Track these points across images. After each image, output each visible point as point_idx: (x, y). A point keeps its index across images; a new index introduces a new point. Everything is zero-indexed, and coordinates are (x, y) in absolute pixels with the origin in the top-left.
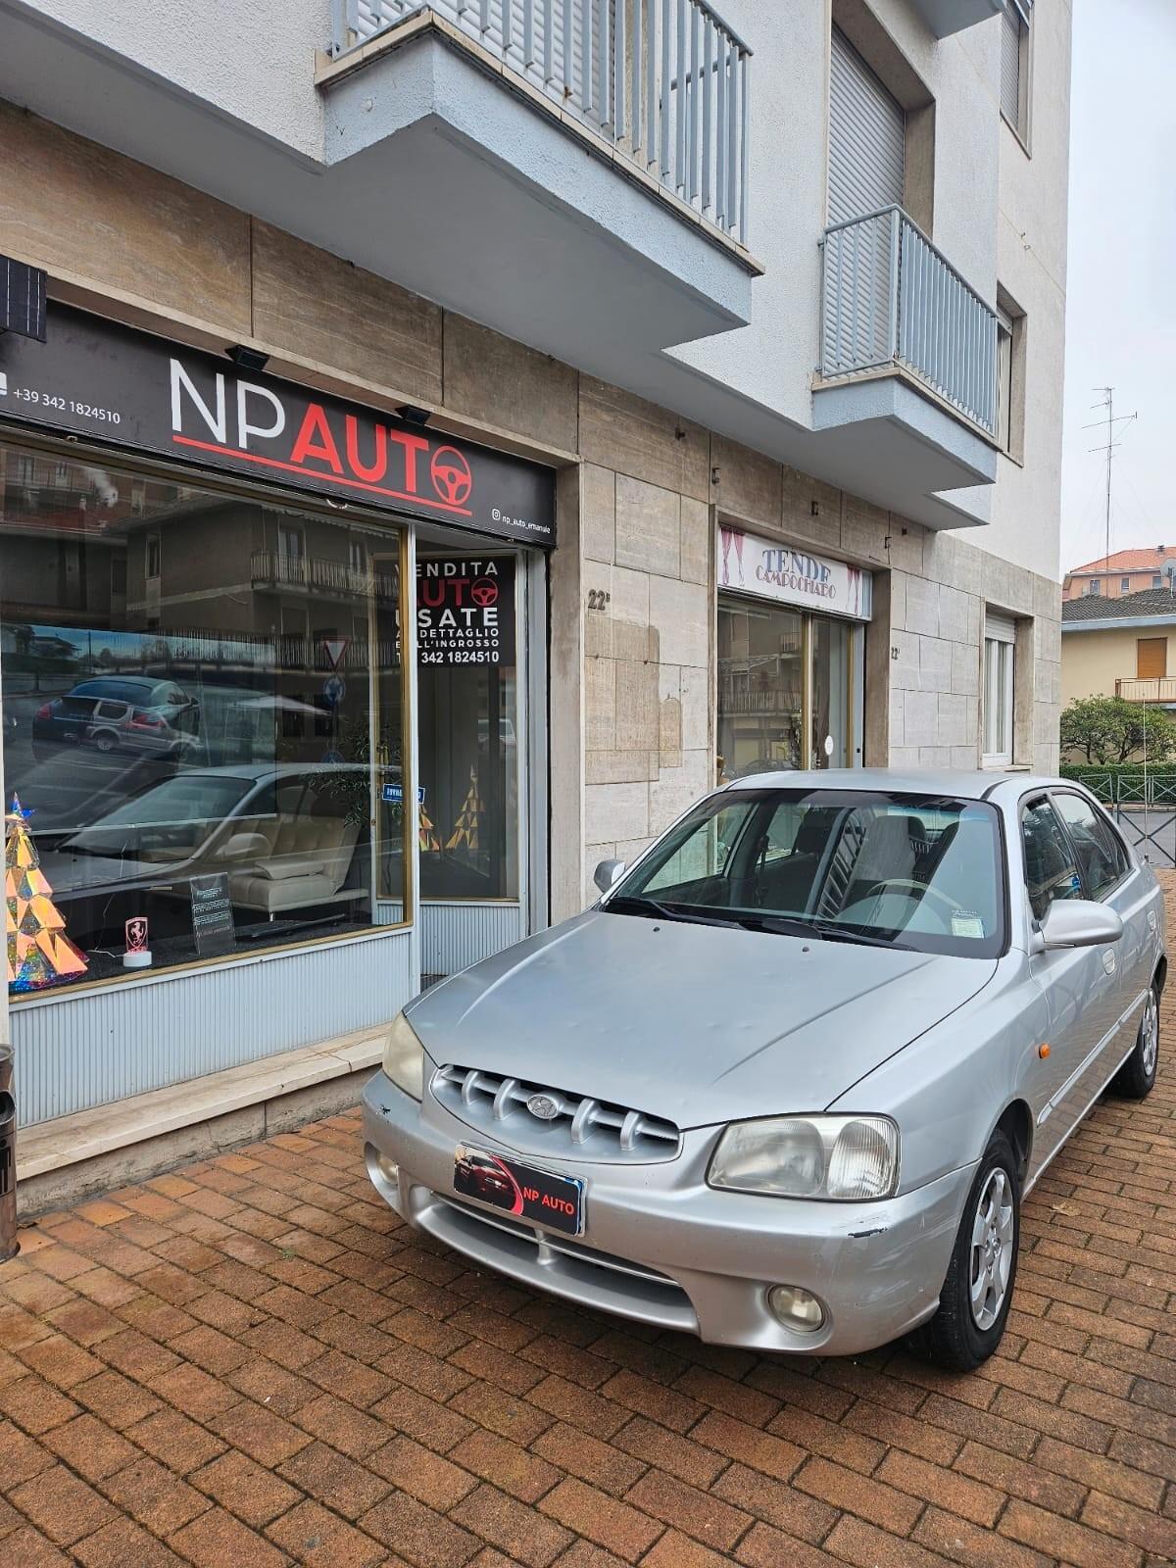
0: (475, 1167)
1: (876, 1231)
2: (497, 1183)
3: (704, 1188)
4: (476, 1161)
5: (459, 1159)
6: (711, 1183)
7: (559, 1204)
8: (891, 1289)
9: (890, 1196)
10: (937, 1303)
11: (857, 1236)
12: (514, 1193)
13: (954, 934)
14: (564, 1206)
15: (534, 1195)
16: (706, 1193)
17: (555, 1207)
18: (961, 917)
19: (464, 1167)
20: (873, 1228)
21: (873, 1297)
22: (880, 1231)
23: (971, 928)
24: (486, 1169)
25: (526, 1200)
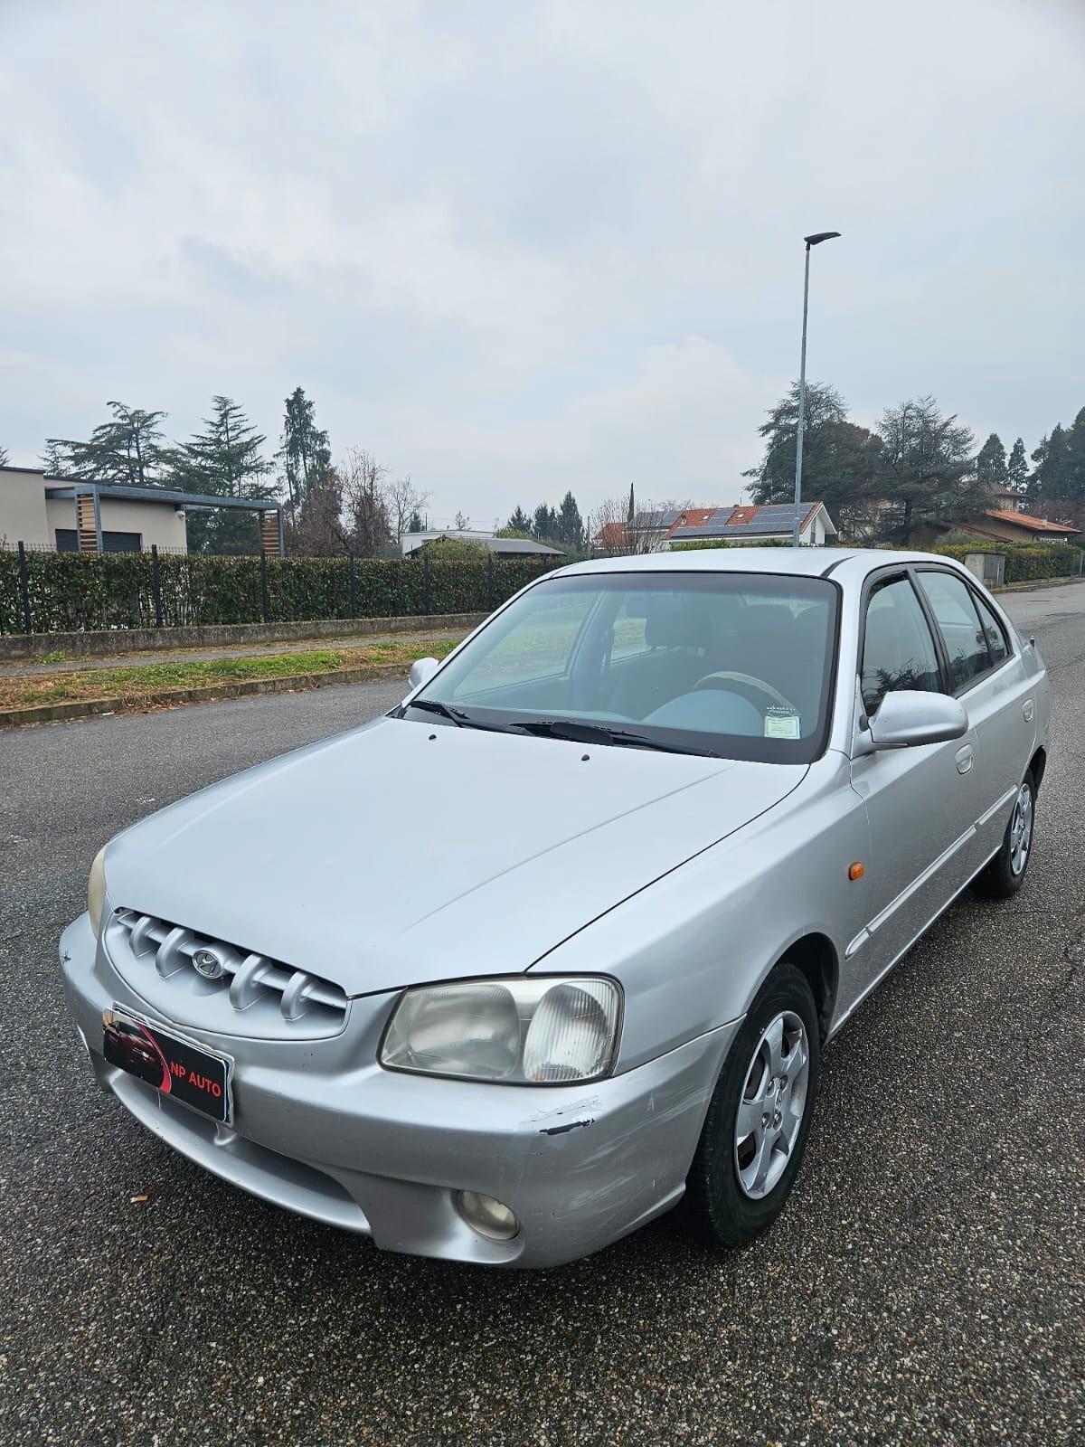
0: (123, 1035)
1: (578, 1124)
2: (145, 1054)
3: (377, 1069)
4: (123, 1027)
5: (106, 1024)
6: (384, 1062)
7: (206, 1083)
8: (604, 1190)
9: (606, 1075)
10: (682, 1188)
11: (552, 1132)
12: (162, 1067)
13: (766, 736)
14: (211, 1085)
15: (181, 1071)
16: (380, 1075)
17: (202, 1087)
18: (776, 715)
19: (113, 1034)
20: (575, 1121)
21: (575, 1204)
22: (585, 1124)
23: (786, 728)
24: (134, 1038)
25: (173, 1075)
